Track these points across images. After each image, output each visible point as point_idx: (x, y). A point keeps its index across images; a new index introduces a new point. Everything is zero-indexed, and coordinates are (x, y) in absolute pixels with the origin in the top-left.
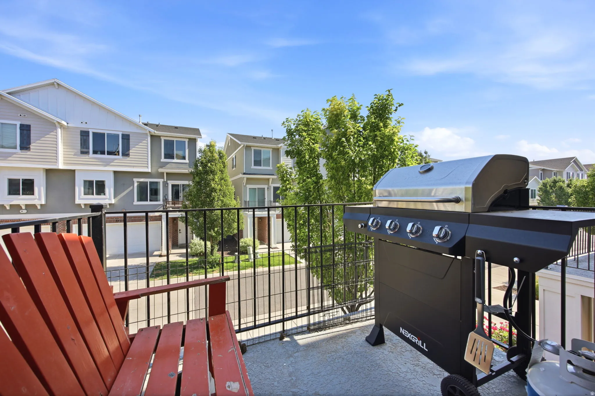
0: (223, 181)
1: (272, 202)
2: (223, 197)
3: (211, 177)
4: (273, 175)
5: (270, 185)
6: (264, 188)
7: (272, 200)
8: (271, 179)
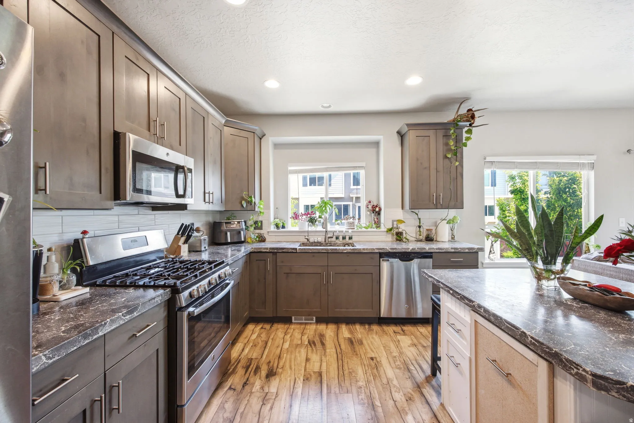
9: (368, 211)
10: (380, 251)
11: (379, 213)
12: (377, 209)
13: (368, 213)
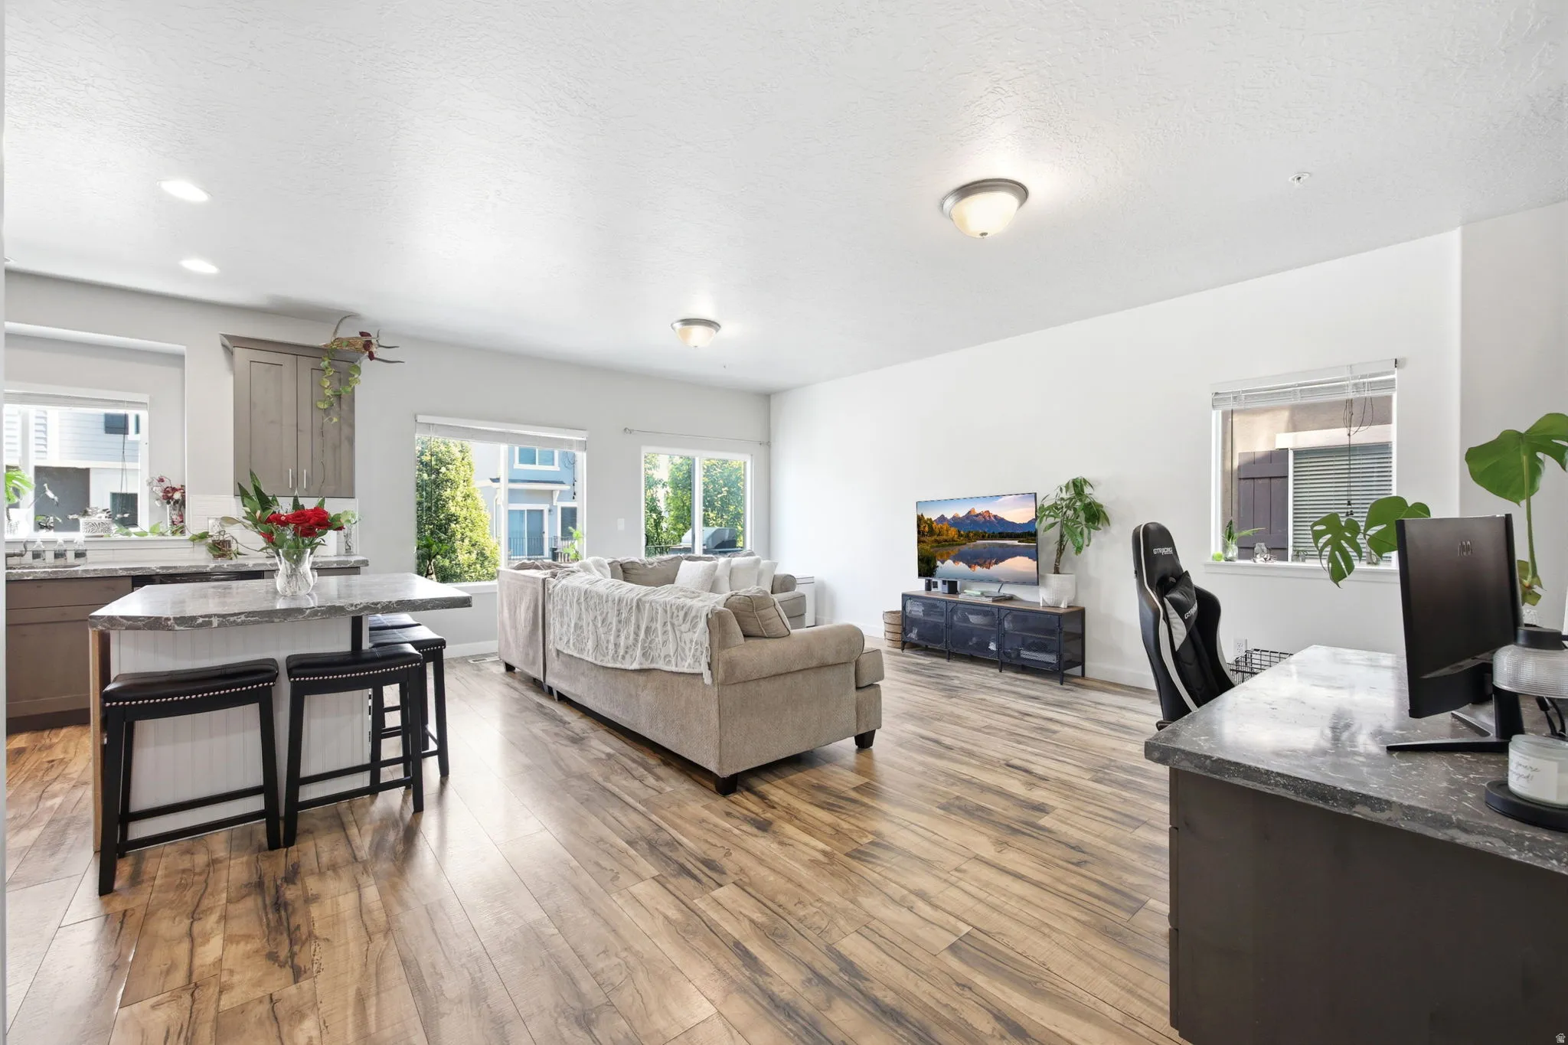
0: (469, 501)
1: (559, 540)
2: (471, 531)
3: (448, 493)
4: (562, 483)
5: (554, 504)
6: (542, 511)
7: (559, 534)
8: (558, 492)
9: (157, 500)
10: (133, 573)
11: (181, 504)
12: (177, 496)
13: (158, 503)
